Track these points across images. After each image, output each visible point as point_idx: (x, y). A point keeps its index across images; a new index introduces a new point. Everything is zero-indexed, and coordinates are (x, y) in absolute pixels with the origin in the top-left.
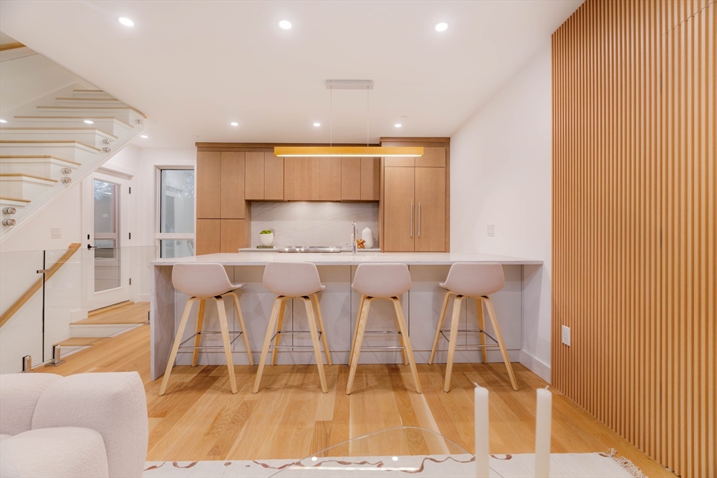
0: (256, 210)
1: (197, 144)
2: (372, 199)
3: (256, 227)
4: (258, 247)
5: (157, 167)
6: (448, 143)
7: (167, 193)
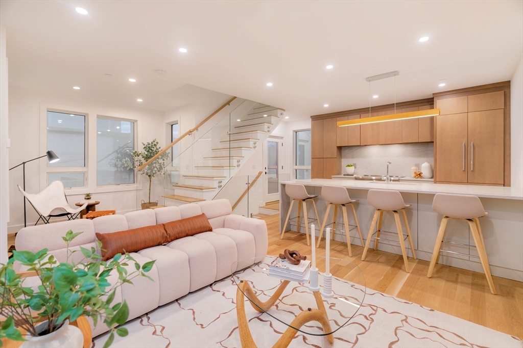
0: (344, 152)
1: (311, 117)
2: (429, 141)
3: (345, 162)
4: (344, 175)
5: (294, 131)
6: (509, 86)
7: (299, 143)
